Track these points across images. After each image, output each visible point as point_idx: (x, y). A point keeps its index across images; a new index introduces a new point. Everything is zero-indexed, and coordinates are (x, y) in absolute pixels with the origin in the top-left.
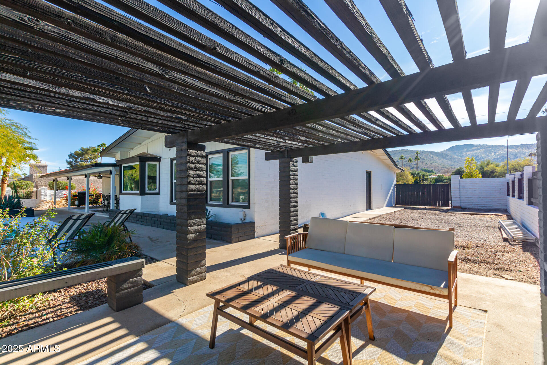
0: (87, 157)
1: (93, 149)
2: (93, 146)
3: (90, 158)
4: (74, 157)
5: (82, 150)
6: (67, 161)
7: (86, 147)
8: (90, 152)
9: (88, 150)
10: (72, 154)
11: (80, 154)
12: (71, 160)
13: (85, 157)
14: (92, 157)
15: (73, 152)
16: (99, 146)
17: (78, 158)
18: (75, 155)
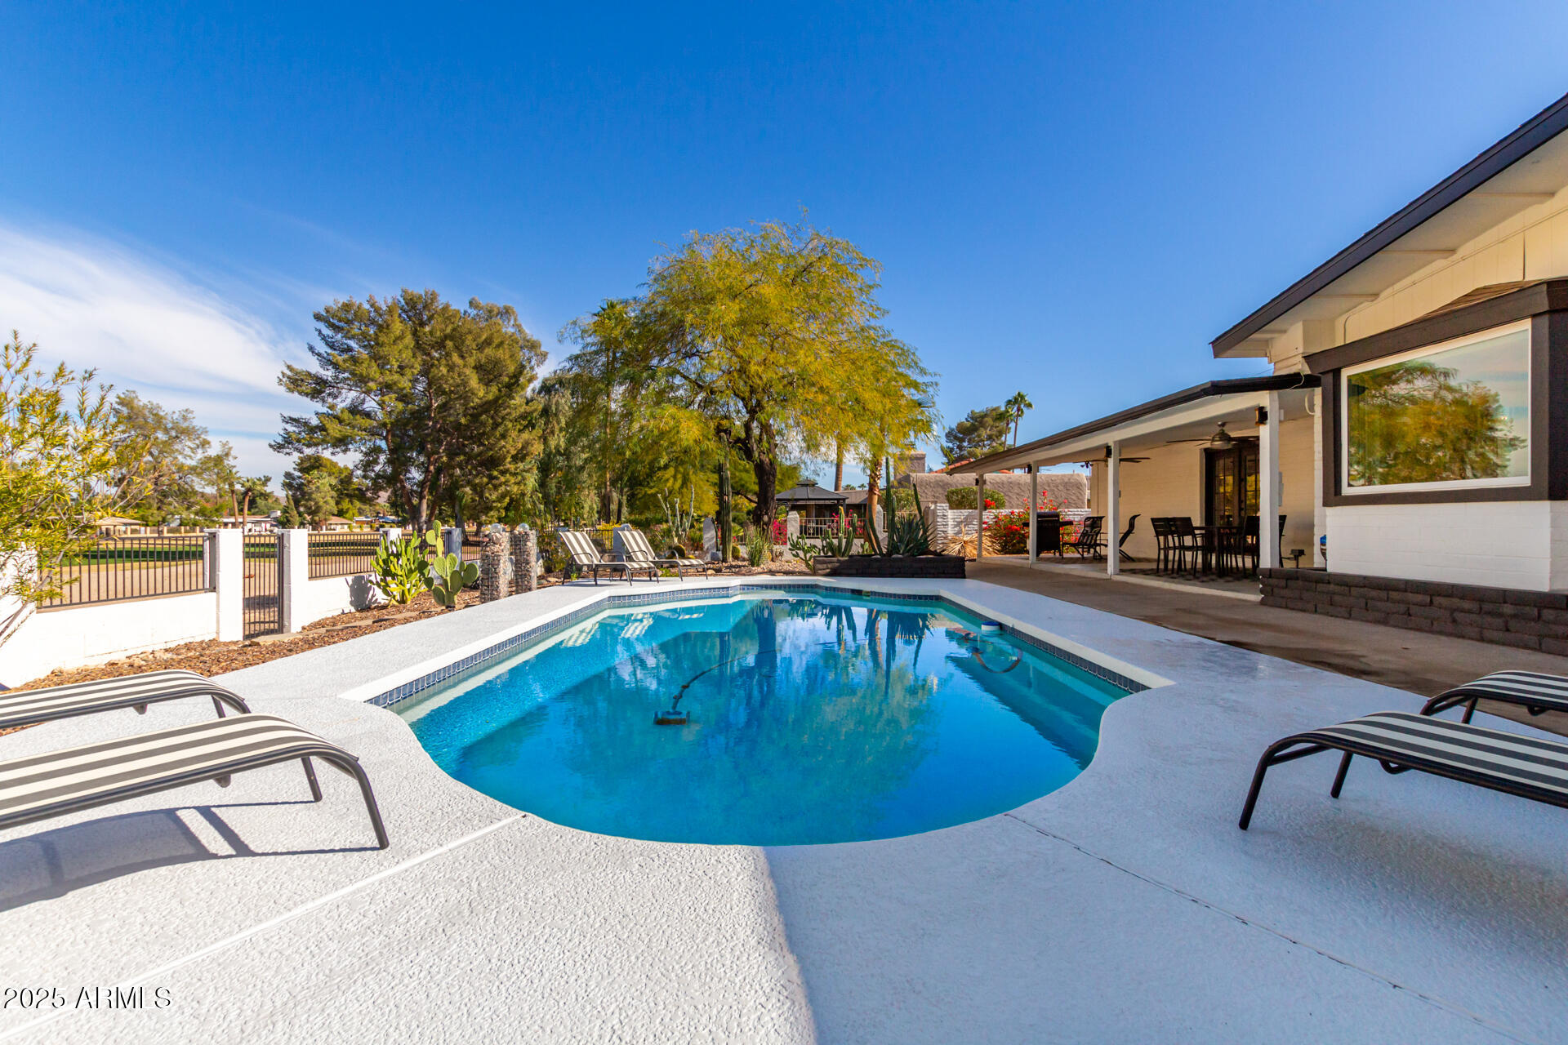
0: (984, 433)
1: (994, 413)
2: (995, 406)
3: (990, 438)
4: (956, 438)
5: (972, 418)
6: (942, 449)
7: (979, 409)
8: (989, 420)
9: (986, 415)
10: (953, 430)
11: (968, 428)
12: (951, 445)
13: (979, 436)
14: (994, 432)
15: (954, 426)
16: (1009, 402)
17: (963, 440)
18: (959, 432)
